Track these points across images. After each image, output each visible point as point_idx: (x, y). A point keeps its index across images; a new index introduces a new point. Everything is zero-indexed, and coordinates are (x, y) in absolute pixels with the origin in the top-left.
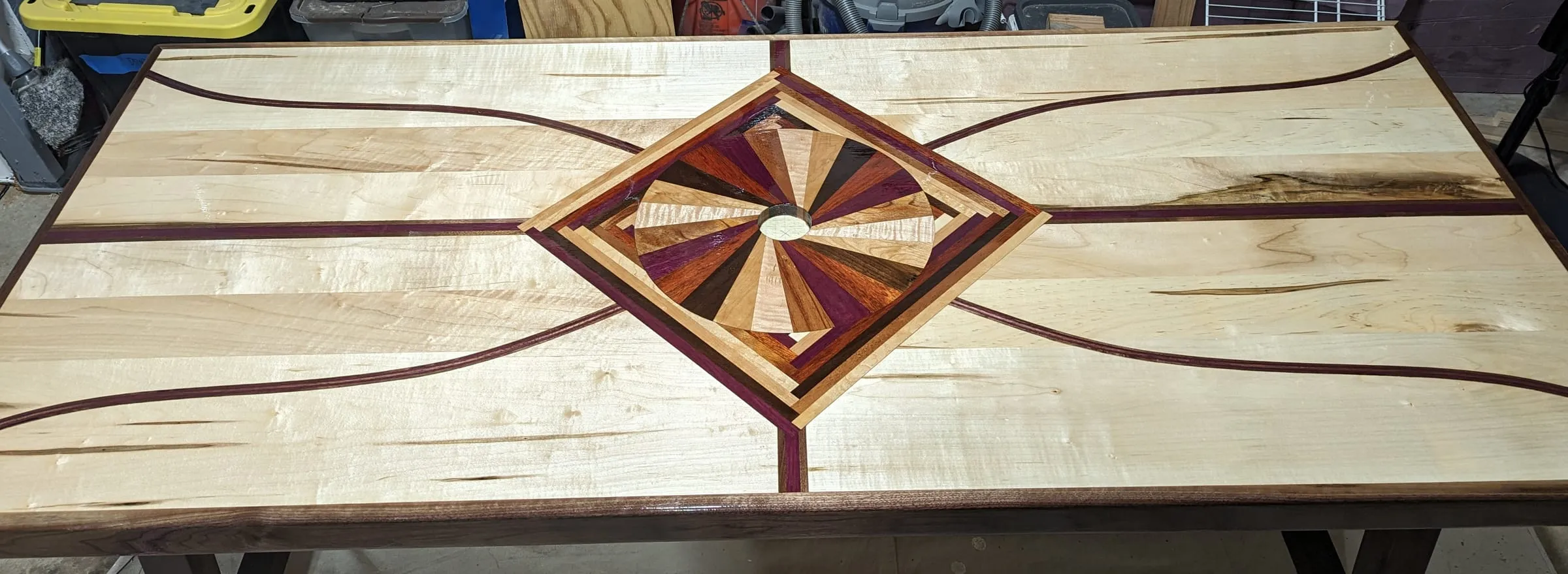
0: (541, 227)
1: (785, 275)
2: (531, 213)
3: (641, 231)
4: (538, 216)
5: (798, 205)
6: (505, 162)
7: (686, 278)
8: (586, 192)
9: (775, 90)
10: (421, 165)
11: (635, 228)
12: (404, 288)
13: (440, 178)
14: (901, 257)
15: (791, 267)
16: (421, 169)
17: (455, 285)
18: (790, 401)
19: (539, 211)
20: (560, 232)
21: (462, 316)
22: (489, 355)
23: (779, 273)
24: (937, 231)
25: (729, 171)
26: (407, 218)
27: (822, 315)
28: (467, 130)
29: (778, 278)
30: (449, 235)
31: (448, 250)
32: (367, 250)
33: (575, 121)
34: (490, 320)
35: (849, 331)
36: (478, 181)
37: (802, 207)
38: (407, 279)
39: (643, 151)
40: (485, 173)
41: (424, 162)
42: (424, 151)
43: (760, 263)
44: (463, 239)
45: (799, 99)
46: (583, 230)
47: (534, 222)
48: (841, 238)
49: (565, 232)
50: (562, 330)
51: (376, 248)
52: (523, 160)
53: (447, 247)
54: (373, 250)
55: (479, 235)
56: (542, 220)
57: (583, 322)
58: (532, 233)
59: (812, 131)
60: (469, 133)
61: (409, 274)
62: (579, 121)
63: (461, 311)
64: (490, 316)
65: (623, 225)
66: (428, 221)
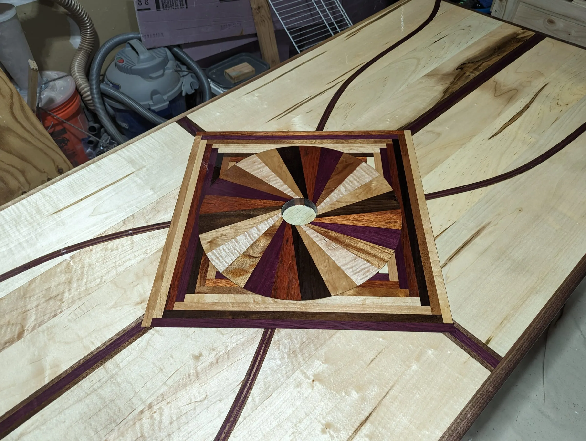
0: (158, 314)
1: (336, 240)
2: (140, 312)
3: (226, 270)
4: (148, 308)
5: (295, 198)
6: (84, 288)
7: (286, 281)
8: (163, 271)
9: (208, 146)
10: (17, 332)
11: (221, 272)
12: (101, 438)
13: (43, 332)
14: (377, 191)
15: (334, 234)
16: (20, 336)
17: (140, 403)
18: (427, 311)
19: (145, 305)
20: (175, 308)
21: (171, 423)
22: (223, 436)
23: (331, 241)
24: (374, 168)
25: (237, 203)
26: (47, 381)
27: (380, 249)
28: (29, 285)
29: (334, 245)
30: (95, 370)
31: (106, 382)
32: (37, 432)
33: (105, 231)
34: (195, 409)
35: (403, 248)
36: (76, 315)
37: (297, 197)
38: (96, 429)
39: (172, 223)
40: (75, 306)
41: (17, 330)
42: (9, 322)
43: (314, 243)
44: (110, 364)
45: (227, 143)
46: (188, 297)
47: (150, 315)
48: (337, 201)
49: (178, 306)
50: (252, 375)
51: (43, 424)
52: (95, 279)
53: (104, 380)
54: (42, 428)
55: (119, 352)
56: (154, 309)
57: (259, 359)
58: (156, 323)
59: (254, 155)
60: (33, 286)
61: (93, 424)
62: (108, 230)
63: (166, 421)
64: (192, 406)
65: (211, 275)
66: (67, 371)
